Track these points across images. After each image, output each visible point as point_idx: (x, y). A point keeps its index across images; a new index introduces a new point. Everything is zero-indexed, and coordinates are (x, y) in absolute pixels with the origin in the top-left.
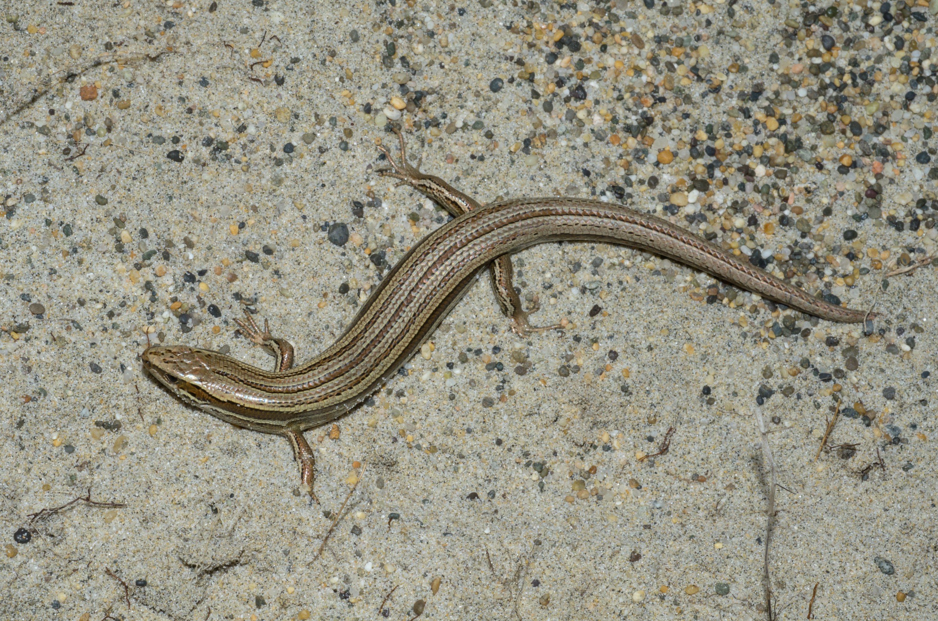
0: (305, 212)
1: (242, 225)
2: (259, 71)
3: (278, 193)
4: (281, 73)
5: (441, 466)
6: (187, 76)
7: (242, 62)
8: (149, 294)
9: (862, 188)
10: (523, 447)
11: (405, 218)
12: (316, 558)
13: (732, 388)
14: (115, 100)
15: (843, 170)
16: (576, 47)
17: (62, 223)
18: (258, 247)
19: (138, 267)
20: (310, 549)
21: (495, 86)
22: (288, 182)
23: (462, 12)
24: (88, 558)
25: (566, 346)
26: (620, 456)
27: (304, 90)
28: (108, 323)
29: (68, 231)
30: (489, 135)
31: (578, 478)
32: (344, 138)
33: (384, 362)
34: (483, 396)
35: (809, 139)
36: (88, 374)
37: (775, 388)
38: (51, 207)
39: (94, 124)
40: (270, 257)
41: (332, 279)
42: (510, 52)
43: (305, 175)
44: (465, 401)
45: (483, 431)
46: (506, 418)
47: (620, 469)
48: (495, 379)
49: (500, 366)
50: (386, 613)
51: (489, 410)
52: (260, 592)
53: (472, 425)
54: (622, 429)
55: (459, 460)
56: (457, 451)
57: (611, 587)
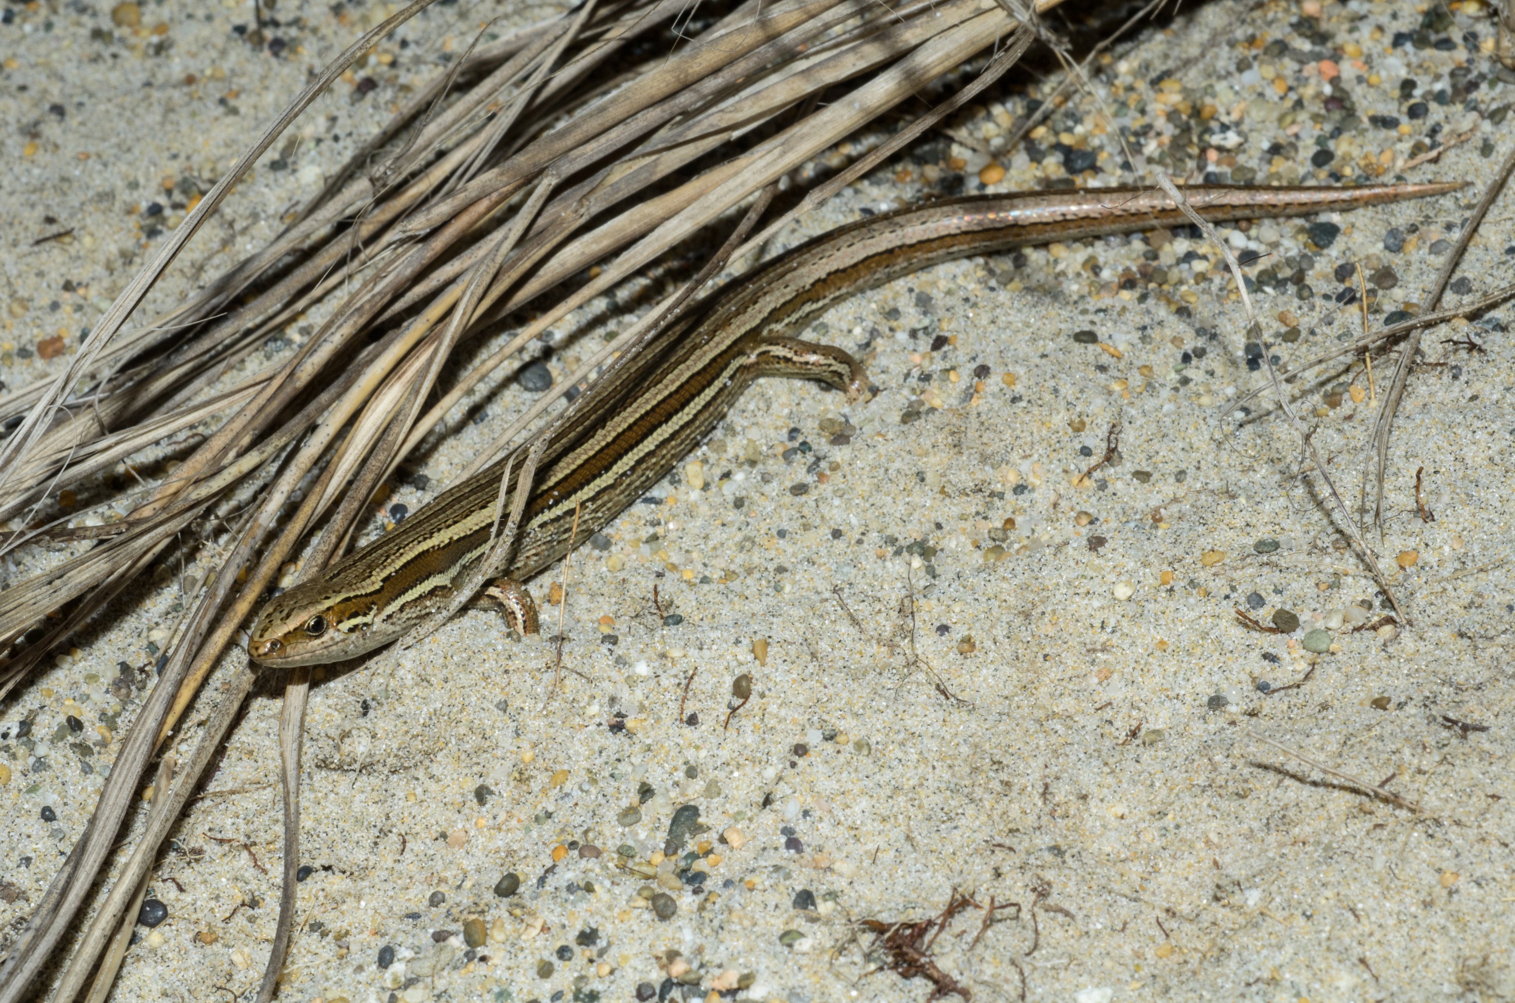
5: (752, 591)
9: (1319, 107)
10: (880, 531)
20: (540, 689)
25: (908, 392)
31: (988, 545)
34: (789, 485)
37: (1271, 340)
44: (762, 501)
45: (806, 527)
46: (837, 502)
47: (1051, 510)
48: (801, 462)
49: (805, 447)
50: (692, 720)
51: (804, 498)
52: (479, 782)
53: (785, 525)
54: (1036, 456)
55: (778, 577)
56: (771, 567)
57: (1071, 592)
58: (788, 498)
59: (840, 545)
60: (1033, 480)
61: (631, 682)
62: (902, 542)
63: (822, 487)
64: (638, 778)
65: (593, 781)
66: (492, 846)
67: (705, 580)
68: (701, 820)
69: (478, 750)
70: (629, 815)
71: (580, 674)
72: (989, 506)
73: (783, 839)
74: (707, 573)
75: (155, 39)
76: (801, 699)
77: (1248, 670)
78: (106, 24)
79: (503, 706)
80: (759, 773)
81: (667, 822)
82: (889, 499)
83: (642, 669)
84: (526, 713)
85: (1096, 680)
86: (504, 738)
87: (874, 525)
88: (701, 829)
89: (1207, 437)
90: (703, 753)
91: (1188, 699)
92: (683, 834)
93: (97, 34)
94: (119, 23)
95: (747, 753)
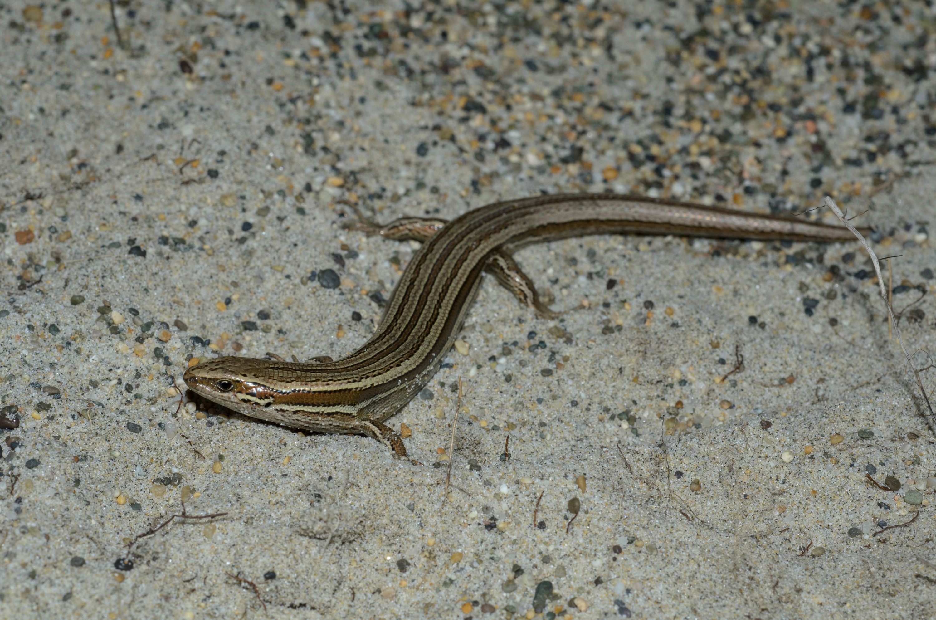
0: (287, 272)
1: (228, 301)
2: (190, 173)
3: (252, 265)
4: (213, 166)
5: (527, 437)
6: (119, 196)
7: (169, 171)
8: (161, 360)
9: (808, 149)
10: (600, 403)
11: (387, 264)
12: (444, 504)
13: (776, 311)
14: (54, 236)
15: (781, 141)
16: (482, 109)
17: (45, 325)
18: (252, 315)
19: (140, 340)
20: (434, 498)
21: (422, 150)
22: (259, 253)
23: (363, 100)
24: (202, 574)
25: (599, 313)
26: (701, 386)
27: (240, 176)
28: (130, 396)
29: (54, 329)
30: (435, 190)
31: (667, 417)
32: (298, 204)
33: (427, 339)
34: (539, 369)
35: (737, 128)
36: (128, 435)
37: (818, 297)
38: (28, 315)
39: (40, 260)
40: (268, 322)
41: (340, 315)
42: (422, 123)
43: (273, 243)
44: (523, 378)
45: (554, 398)
46: (570, 382)
47: (706, 397)
48: (543, 355)
49: (542, 344)
50: (542, 525)
51: (550, 379)
52: (399, 557)
53: (541, 396)
54: (690, 362)
55: (542, 429)
56: (536, 422)
57: (756, 456)
58: (540, 378)
59: (576, 411)
60: (690, 377)
61: (499, 497)
62: (612, 411)
63: (560, 372)
64: (511, 561)
65: (480, 562)
66: (413, 600)
67: (496, 428)
68: (556, 591)
69: (395, 535)
70: (509, 586)
71: (462, 490)
72: (664, 391)
73: (616, 608)
74: (496, 423)
75: (54, 32)
76: (610, 515)
77: (871, 512)
78: (19, 19)
79: (411, 508)
80: (590, 563)
81: (533, 592)
82: (602, 383)
83: (504, 489)
84: (426, 513)
85: (778, 513)
86: (413, 528)
87: (597, 400)
88: (556, 597)
89: (795, 358)
90: (551, 548)
91: (836, 529)
92: (545, 599)
93: (13, 25)
94: (29, 19)
95: (581, 549)
